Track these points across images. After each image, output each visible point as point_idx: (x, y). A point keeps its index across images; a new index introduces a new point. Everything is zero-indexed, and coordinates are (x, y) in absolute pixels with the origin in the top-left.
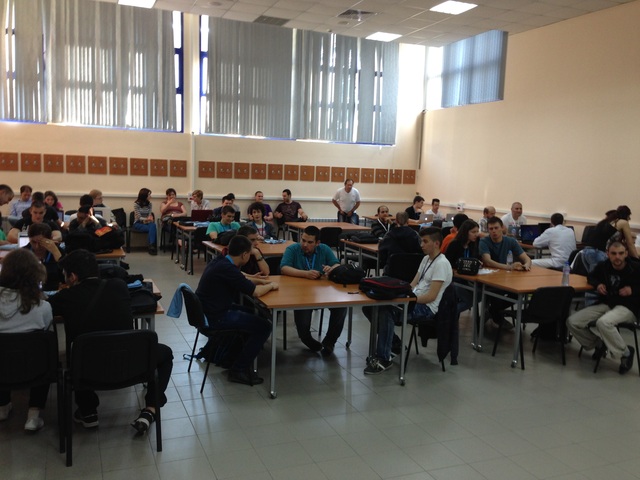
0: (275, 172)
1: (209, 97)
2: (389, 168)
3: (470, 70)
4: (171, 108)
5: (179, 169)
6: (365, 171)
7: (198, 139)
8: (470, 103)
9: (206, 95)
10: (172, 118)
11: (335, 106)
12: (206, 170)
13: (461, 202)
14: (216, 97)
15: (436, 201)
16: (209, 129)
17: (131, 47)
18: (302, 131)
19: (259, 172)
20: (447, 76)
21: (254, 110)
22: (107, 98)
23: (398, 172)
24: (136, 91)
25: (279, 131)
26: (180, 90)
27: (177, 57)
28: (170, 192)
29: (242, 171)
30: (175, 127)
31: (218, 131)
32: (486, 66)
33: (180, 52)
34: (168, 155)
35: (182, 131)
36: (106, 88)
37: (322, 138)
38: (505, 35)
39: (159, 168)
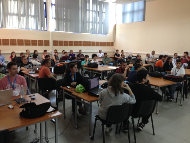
0: (76, 44)
1: (55, 19)
2: (107, 42)
3: (133, 12)
4: (44, 22)
5: (47, 43)
6: (101, 43)
7: (52, 33)
8: (133, 22)
9: (54, 18)
10: (44, 26)
11: (92, 22)
12: (55, 43)
13: (131, 51)
14: (57, 19)
15: (122, 51)
16: (56, 30)
17: (30, 1)
18: (83, 30)
19: (71, 43)
20: (124, 14)
21: (69, 23)
22: (23, 19)
23: (109, 42)
24: (32, 16)
25: (76, 31)
26: (46, 17)
27: (44, 5)
28: (45, 51)
29: (66, 43)
30: (45, 29)
31: (58, 30)
32: (138, 11)
33: (45, 3)
34: (43, 39)
35: (47, 30)
36: (22, 15)
37: (89, 33)
38: (145, 2)
39: (41, 43)
